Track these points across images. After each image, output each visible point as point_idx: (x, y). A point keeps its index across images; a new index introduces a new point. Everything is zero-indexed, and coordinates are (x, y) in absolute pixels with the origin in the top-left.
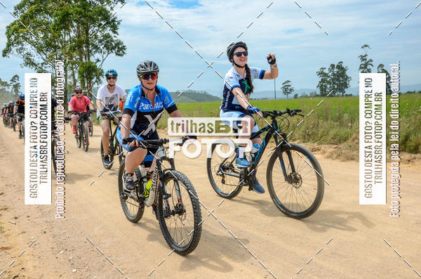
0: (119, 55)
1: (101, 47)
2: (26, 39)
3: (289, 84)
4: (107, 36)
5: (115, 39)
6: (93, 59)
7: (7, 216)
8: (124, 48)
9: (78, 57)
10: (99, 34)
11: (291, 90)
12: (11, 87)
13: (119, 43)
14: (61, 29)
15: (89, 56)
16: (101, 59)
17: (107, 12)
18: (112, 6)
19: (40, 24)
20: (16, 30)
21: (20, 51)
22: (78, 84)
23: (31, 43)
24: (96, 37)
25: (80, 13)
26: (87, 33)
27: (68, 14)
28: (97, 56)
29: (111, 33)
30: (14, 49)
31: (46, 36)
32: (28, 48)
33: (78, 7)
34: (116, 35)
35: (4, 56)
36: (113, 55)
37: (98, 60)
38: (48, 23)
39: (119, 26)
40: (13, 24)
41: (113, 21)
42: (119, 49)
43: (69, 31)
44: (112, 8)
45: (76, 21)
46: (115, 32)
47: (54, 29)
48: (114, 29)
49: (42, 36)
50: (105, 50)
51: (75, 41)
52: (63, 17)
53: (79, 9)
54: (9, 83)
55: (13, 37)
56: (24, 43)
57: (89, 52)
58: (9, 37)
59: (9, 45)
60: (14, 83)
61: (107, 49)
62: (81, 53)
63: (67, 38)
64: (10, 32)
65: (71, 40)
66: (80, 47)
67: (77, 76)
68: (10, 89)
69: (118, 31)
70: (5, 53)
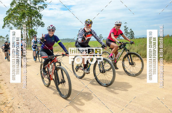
0: (42, 27)
1: (36, 24)
2: (10, 22)
3: (102, 35)
4: (38, 20)
5: (41, 21)
6: (33, 28)
7: (3, 83)
8: (44, 24)
9: (28, 28)
10: (35, 20)
11: (102, 37)
12: (6, 39)
13: (42, 23)
14: (22, 18)
15: (32, 27)
16: (36, 28)
17: (38, 12)
18: (40, 10)
19: (15, 17)
20: (7, 19)
21: (8, 26)
22: (28, 37)
23: (12, 23)
24: (35, 21)
25: (29, 13)
26: (31, 19)
27: (24, 13)
28: (35, 27)
29: (39, 19)
30: (6, 26)
31: (17, 21)
32: (11, 25)
33: (28, 11)
34: (41, 20)
35: (3, 28)
36: (40, 27)
37: (35, 29)
38: (18, 17)
39: (42, 17)
40: (6, 17)
41: (40, 15)
42: (42, 25)
43: (25, 19)
44: (40, 11)
45: (27, 15)
46: (41, 19)
47: (20, 18)
48: (41, 18)
49: (16, 21)
50: (37, 25)
51: (27, 22)
52: (23, 14)
53: (28, 12)
54: (5, 37)
55: (6, 22)
56: (10, 23)
57: (32, 26)
58: (4, 22)
59: (4, 24)
60: (7, 38)
61: (38, 25)
62: (29, 26)
63: (24, 21)
64: (5, 20)
65: (26, 22)
66: (29, 24)
67: (28, 34)
68: (5, 40)
69: (42, 19)
70: (3, 27)
